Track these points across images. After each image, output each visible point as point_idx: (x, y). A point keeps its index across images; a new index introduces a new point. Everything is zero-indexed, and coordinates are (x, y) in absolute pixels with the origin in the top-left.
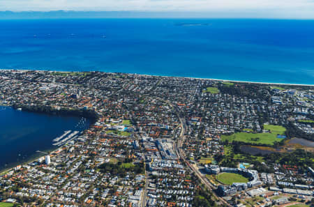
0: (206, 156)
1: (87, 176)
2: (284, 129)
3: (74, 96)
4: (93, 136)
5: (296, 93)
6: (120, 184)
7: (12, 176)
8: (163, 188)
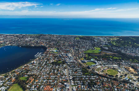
0: (81, 58)
1: (48, 66)
2: (100, 49)
3: (37, 42)
4: (47, 54)
5: (100, 38)
6: (59, 68)
7: (24, 68)
8: (72, 68)
